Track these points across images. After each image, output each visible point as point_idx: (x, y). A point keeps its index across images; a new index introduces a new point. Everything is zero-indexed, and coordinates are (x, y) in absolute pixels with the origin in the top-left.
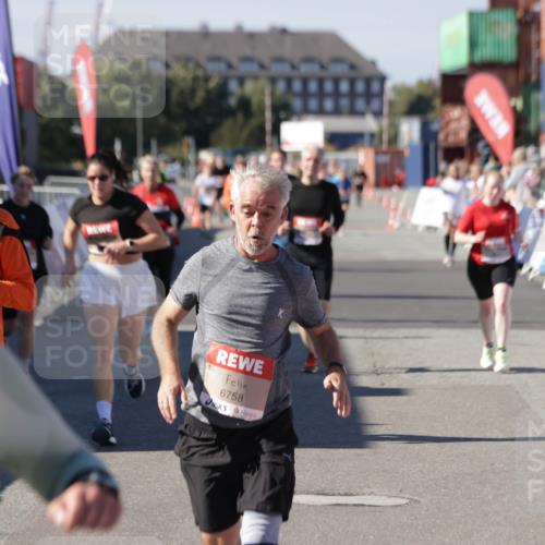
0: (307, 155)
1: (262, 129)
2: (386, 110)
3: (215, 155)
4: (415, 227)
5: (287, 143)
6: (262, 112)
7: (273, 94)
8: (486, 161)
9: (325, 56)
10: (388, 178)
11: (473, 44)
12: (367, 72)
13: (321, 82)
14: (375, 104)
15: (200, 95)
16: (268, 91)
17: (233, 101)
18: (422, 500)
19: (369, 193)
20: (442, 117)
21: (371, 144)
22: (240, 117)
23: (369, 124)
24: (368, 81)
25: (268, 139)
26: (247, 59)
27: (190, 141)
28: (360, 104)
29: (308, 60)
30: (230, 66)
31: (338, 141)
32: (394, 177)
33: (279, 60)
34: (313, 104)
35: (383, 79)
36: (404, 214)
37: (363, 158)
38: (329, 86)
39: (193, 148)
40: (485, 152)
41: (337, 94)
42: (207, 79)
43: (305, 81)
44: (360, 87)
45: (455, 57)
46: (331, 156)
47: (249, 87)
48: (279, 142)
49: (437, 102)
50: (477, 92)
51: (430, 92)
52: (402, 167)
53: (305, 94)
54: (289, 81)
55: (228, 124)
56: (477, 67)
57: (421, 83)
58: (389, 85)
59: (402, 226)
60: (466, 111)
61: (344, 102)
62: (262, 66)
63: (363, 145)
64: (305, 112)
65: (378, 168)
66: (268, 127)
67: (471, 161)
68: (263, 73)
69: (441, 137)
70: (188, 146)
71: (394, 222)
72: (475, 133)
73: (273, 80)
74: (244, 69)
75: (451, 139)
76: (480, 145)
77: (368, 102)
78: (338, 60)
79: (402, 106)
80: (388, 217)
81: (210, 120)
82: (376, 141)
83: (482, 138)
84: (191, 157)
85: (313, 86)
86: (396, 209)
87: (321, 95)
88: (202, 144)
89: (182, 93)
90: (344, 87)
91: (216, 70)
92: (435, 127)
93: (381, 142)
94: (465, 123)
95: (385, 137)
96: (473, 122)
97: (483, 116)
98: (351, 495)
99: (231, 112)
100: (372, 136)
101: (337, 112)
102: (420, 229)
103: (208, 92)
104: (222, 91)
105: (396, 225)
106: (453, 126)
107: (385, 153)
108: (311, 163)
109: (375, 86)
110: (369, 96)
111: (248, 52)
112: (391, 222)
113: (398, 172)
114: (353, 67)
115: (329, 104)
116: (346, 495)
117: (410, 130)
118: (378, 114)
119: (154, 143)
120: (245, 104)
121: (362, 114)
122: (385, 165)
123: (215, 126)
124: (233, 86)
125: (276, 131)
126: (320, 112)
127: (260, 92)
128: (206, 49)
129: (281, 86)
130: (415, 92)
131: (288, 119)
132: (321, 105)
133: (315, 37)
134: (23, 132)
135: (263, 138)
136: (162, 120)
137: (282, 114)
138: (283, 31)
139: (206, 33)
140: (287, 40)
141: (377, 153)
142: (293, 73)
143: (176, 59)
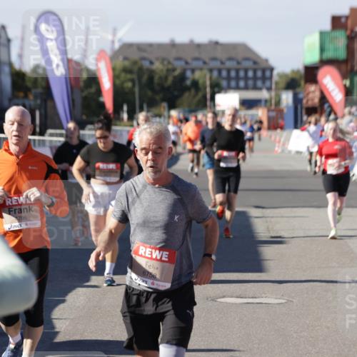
0: (228, 112)
1: (205, 97)
2: (273, 86)
3: (179, 113)
4: (290, 152)
5: (219, 106)
6: (205, 88)
7: (211, 78)
8: (329, 115)
9: (240, 57)
10: (275, 125)
11: (322, 50)
12: (263, 65)
13: (237, 71)
14: (268, 84)
15: (170, 80)
16: (208, 76)
17: (188, 83)
18: (294, 300)
19: (264, 133)
20: (305, 91)
21: (265, 106)
22: (193, 91)
23: (264, 94)
24: (264, 71)
25: (208, 103)
26: (197, 59)
27: (165, 105)
28: (259, 83)
29: (230, 59)
30: (187, 63)
31: (247, 104)
32: (278, 124)
33: (214, 59)
34: (233, 83)
35: (272, 69)
36: (284, 145)
37: (261, 113)
38: (242, 74)
39: (167, 109)
40: (329, 110)
41: (246, 78)
42: (174, 70)
43: (229, 71)
44: (259, 74)
45: (313, 57)
46: (243, 113)
47: (197, 75)
48: (214, 105)
49: (302, 82)
50: (324, 76)
51: (297, 77)
52: (283, 118)
53: (229, 78)
54: (220, 71)
55: (187, 94)
56: (324, 62)
57: (293, 72)
58: (275, 73)
59: (283, 151)
60: (318, 87)
61: (250, 83)
62: (205, 63)
63: (261, 106)
64: (229, 88)
65: (269, 119)
66: (208, 96)
67: (321, 115)
68: (205, 67)
69: (304, 101)
70: (164, 108)
71: (278, 149)
72: (323, 99)
73: (211, 71)
74: (195, 64)
75: (310, 103)
76: (326, 106)
77: (264, 83)
78: (247, 59)
79: (282, 85)
80: (275, 146)
81: (176, 93)
82: (268, 104)
83: (327, 102)
84: (166, 113)
85: (233, 74)
86: (279, 142)
87: (237, 78)
88: (172, 106)
89: (160, 78)
90: (250, 74)
91: (179, 65)
92: (301, 96)
93: (271, 105)
94: (318, 94)
95: (273, 102)
96: (322, 93)
97: (327, 90)
98: (255, 298)
99: (188, 89)
100: (266, 101)
101: (246, 88)
102: (293, 153)
103: (175, 77)
104: (182, 77)
105: (280, 151)
106: (311, 95)
107: (273, 111)
108: (231, 117)
109: (268, 74)
110: (264, 79)
111: (196, 55)
112: (276, 149)
113: (280, 121)
114: (255, 63)
115: (242, 84)
116: (252, 298)
117: (287, 98)
118: (269, 89)
119: (145, 106)
120: (195, 84)
121: (260, 89)
122: (273, 118)
123: (178, 97)
124: (189, 74)
125: (213, 99)
126: (237, 88)
127: (203, 77)
128: (174, 54)
129: (215, 74)
130: (290, 76)
131: (219, 92)
132: (237, 84)
133: (234, 46)
134: (73, 101)
135: (205, 102)
136: (149, 93)
137: (216, 90)
138: (217, 43)
139: (173, 45)
140: (219, 48)
141: (269, 111)
142: (222, 66)
143: (157, 59)
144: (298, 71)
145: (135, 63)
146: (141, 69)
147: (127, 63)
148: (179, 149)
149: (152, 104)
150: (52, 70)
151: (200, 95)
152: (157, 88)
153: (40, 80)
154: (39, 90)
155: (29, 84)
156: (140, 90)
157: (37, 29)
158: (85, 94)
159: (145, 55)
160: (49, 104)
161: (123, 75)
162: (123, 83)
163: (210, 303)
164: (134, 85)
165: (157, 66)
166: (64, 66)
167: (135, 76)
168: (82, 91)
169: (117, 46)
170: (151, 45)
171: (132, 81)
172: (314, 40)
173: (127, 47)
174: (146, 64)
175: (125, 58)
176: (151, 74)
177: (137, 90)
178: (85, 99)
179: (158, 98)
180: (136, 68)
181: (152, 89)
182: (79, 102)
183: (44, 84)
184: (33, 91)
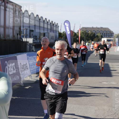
1: (99, 39)
2: (114, 37)
6: (99, 37)
10: (114, 45)
12: (112, 32)
13: (106, 34)
15: (92, 35)
17: (96, 36)
22: (97, 37)
23: (112, 39)
24: (112, 34)
27: (91, 40)
29: (105, 31)
30: (96, 32)
31: (108, 41)
33: (101, 31)
34: (105, 36)
36: (116, 49)
37: (111, 42)
38: (107, 34)
41: (108, 35)
42: (93, 33)
43: (104, 33)
47: (98, 34)
52: (116, 44)
53: (104, 35)
54: (103, 33)
57: (118, 34)
58: (114, 34)
59: (116, 51)
61: (109, 36)
62: (99, 32)
64: (104, 37)
66: (100, 39)
68: (100, 32)
73: (101, 33)
77: (112, 36)
78: (108, 31)
79: (116, 37)
80: (114, 50)
84: (91, 42)
85: (105, 34)
87: (106, 35)
88: (92, 41)
90: (109, 34)
91: (94, 32)
95: (114, 40)
102: (118, 51)
104: (95, 35)
111: (98, 30)
114: (110, 32)
117: (117, 39)
120: (97, 36)
123: (94, 39)
124: (96, 34)
125: (101, 39)
126: (106, 37)
128: (93, 30)
129: (102, 34)
131: (102, 38)
132: (106, 36)
133: (106, 28)
134: (71, 39)
135: (99, 40)
136: (88, 38)
137: (102, 37)
138: (102, 28)
139: (93, 28)
141: (113, 42)
142: (103, 32)
143: (89, 31)
145: (85, 31)
147: (83, 31)
148: (94, 50)
149: (88, 40)
150: (67, 32)
151: (98, 38)
152: (89, 37)
153: (64, 35)
154: (64, 37)
155: (62, 35)
156: (86, 37)
157: (64, 24)
158: (74, 38)
159: (87, 30)
161: (82, 34)
162: (82, 35)
163: (100, 83)
164: (84, 36)
165: (89, 32)
166: (70, 32)
167: (85, 34)
169: (81, 28)
170: (88, 28)
171: (84, 35)
173: (83, 28)
174: (87, 32)
175: (83, 30)
176: (88, 34)
177: (85, 37)
178: (74, 39)
179: (89, 39)
181: (88, 37)
182: (72, 39)
183: (65, 35)
184: (63, 37)
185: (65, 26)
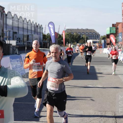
1: (85, 41)
6: (85, 39)
8: (112, 45)
9: (92, 32)
10: (100, 47)
11: (110, 31)
12: (97, 34)
13: (92, 35)
14: (99, 38)
15: (77, 37)
16: (85, 36)
17: (81, 37)
19: (98, 49)
23: (98, 40)
27: (76, 42)
29: (90, 33)
30: (81, 33)
33: (87, 33)
36: (102, 51)
37: (97, 45)
38: (93, 36)
41: (94, 37)
43: (90, 35)
44: (97, 36)
45: (108, 33)
47: (83, 36)
50: (111, 37)
51: (105, 37)
53: (90, 37)
54: (88, 35)
55: (81, 40)
56: (111, 34)
57: (104, 36)
58: (100, 36)
59: (102, 53)
62: (85, 33)
64: (90, 39)
65: (99, 46)
66: (86, 41)
68: (85, 34)
73: (86, 35)
74: (83, 34)
77: (98, 38)
78: (94, 33)
79: (102, 38)
80: (100, 52)
81: (78, 40)
83: (112, 42)
87: (92, 37)
88: (78, 43)
90: (95, 36)
91: (79, 34)
92: (106, 41)
95: (100, 42)
96: (110, 40)
99: (81, 39)
100: (98, 42)
101: (94, 39)
102: (104, 53)
103: (78, 36)
104: (80, 36)
106: (108, 41)
109: (99, 36)
111: (83, 32)
114: (96, 34)
117: (103, 41)
118: (99, 39)
120: (83, 38)
121: (97, 39)
124: (81, 36)
125: (87, 41)
126: (92, 39)
128: (78, 31)
129: (87, 36)
130: (103, 37)
131: (88, 40)
133: (91, 30)
134: (56, 41)
135: (85, 42)
136: (73, 40)
138: (87, 29)
139: (78, 29)
140: (88, 30)
141: (99, 44)
143: (75, 32)
144: (105, 35)
145: (70, 33)
146: (71, 34)
147: (68, 33)
149: (73, 42)
153: (49, 36)
154: (49, 39)
155: (46, 37)
157: (48, 26)
159: (72, 31)
160: (51, 41)
162: (67, 37)
164: (69, 38)
165: (75, 34)
167: (70, 36)
168: (58, 39)
169: (66, 30)
170: (73, 29)
171: (69, 37)
172: (109, 29)
173: (68, 30)
174: (72, 33)
175: (68, 32)
176: (73, 35)
177: (70, 39)
178: (58, 41)
180: (70, 34)
181: (73, 39)
184: (47, 39)
185: (50, 28)
